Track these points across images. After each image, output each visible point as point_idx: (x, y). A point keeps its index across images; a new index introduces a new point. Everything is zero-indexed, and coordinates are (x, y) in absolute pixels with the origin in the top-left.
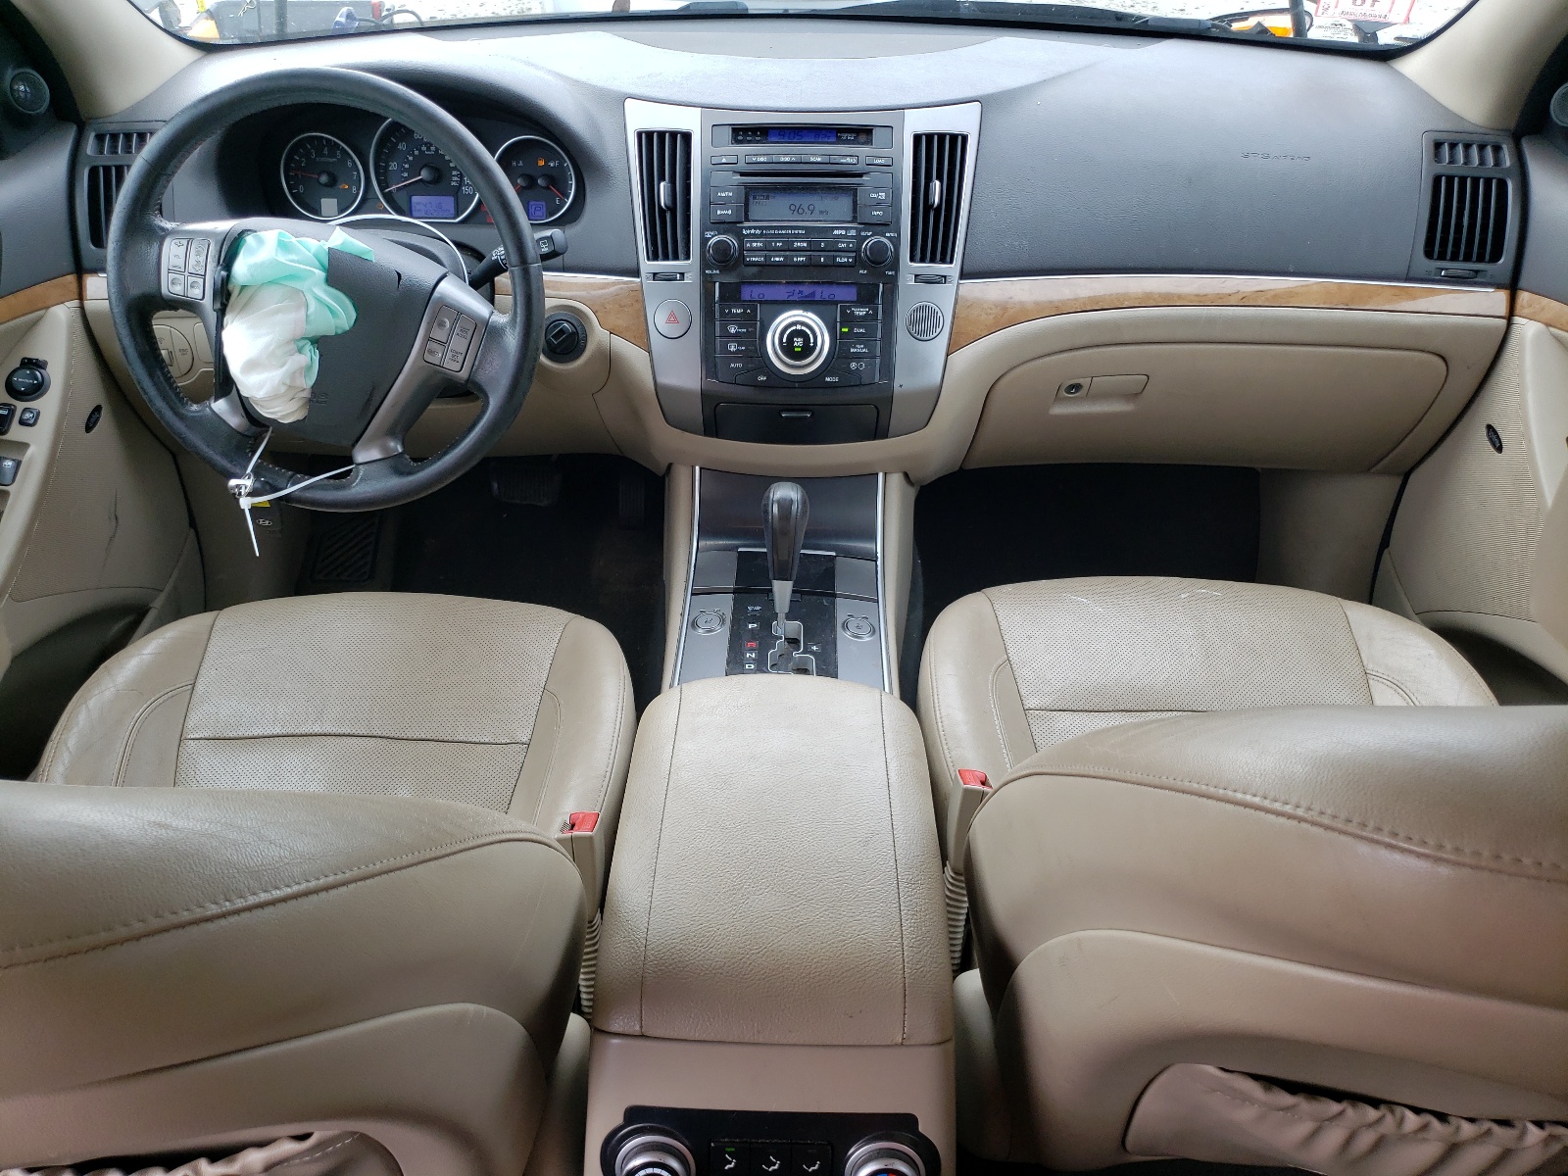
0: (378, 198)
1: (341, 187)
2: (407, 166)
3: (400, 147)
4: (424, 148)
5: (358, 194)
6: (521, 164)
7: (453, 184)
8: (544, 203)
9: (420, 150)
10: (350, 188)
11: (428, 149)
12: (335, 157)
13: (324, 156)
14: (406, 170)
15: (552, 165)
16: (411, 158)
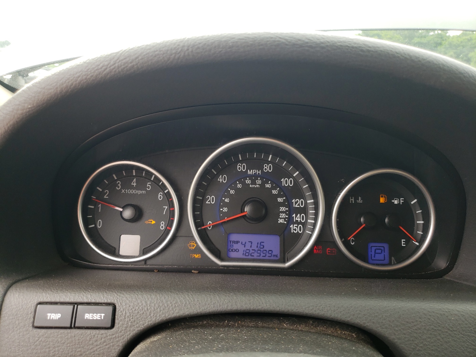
0: (192, 237)
1: (147, 222)
2: (227, 200)
3: (220, 179)
4: (248, 181)
5: (167, 232)
6: (360, 201)
7: (281, 221)
8: (386, 246)
9: (244, 184)
10: (158, 225)
11: (254, 183)
12: (145, 188)
13: (132, 187)
14: (226, 205)
15: (396, 202)
16: (232, 192)
